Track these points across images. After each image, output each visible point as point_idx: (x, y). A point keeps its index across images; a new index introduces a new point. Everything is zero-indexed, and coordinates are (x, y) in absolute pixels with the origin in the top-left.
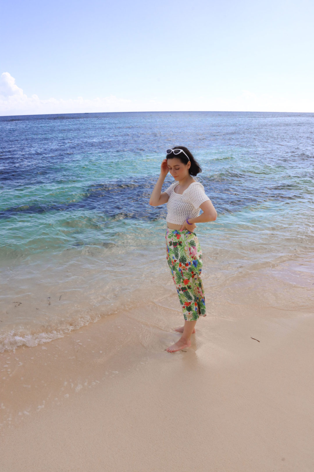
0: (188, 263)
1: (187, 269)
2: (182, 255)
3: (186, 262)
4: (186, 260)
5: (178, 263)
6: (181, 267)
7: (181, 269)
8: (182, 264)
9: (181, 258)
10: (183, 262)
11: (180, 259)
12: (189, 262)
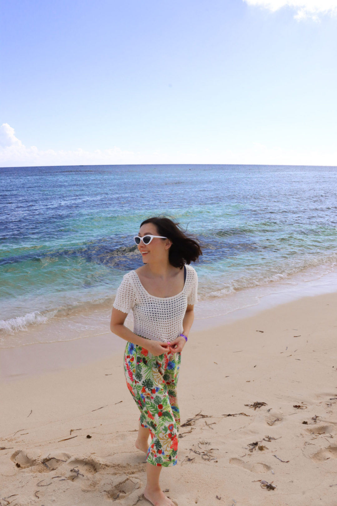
0: (155, 389)
1: (152, 398)
2: (148, 378)
3: (152, 387)
4: (153, 384)
5: (139, 387)
6: (145, 393)
7: (144, 396)
8: (147, 390)
9: (145, 380)
10: (147, 387)
11: (145, 382)
12: (156, 387)
